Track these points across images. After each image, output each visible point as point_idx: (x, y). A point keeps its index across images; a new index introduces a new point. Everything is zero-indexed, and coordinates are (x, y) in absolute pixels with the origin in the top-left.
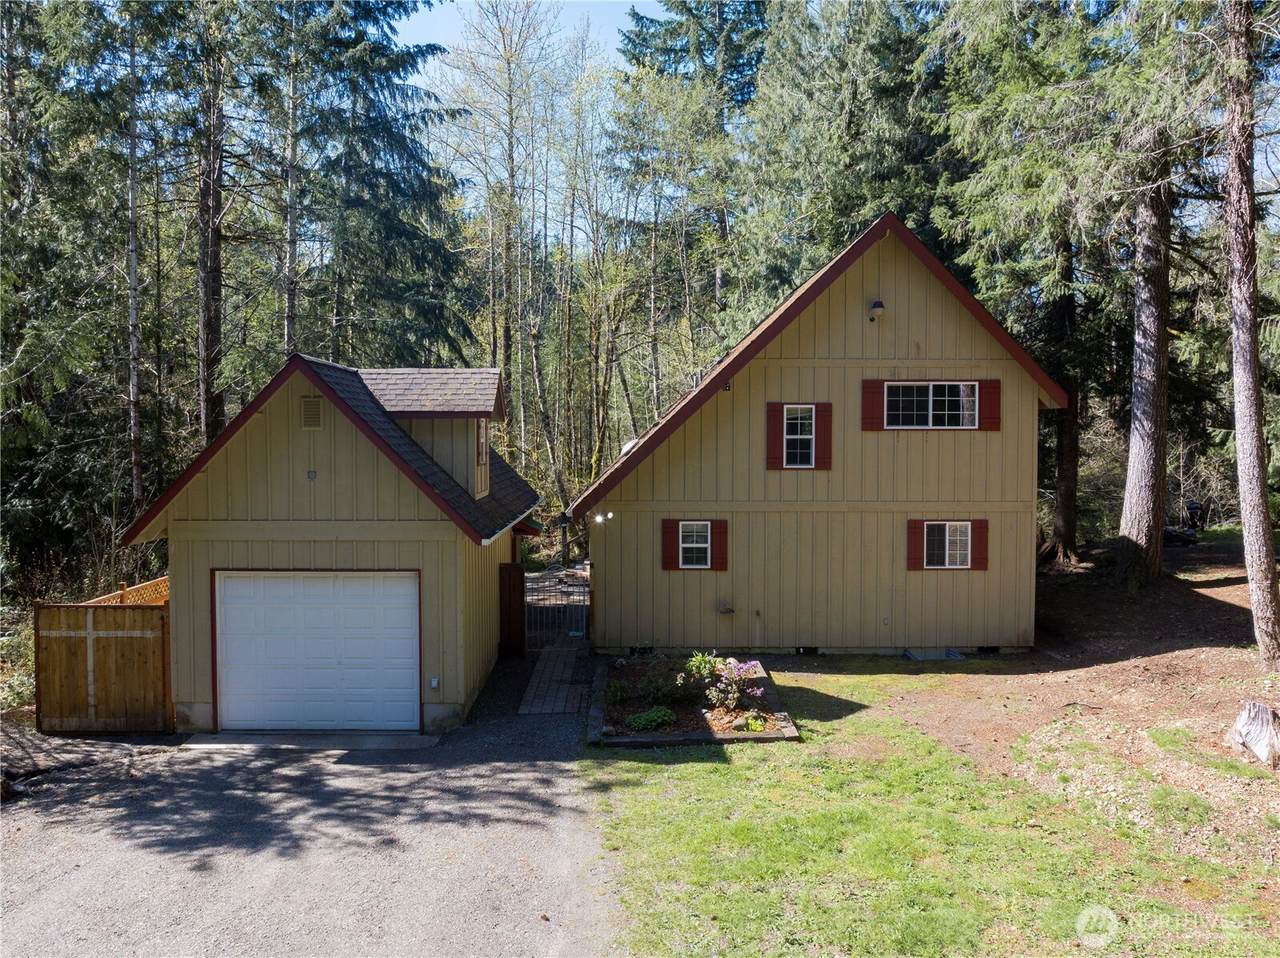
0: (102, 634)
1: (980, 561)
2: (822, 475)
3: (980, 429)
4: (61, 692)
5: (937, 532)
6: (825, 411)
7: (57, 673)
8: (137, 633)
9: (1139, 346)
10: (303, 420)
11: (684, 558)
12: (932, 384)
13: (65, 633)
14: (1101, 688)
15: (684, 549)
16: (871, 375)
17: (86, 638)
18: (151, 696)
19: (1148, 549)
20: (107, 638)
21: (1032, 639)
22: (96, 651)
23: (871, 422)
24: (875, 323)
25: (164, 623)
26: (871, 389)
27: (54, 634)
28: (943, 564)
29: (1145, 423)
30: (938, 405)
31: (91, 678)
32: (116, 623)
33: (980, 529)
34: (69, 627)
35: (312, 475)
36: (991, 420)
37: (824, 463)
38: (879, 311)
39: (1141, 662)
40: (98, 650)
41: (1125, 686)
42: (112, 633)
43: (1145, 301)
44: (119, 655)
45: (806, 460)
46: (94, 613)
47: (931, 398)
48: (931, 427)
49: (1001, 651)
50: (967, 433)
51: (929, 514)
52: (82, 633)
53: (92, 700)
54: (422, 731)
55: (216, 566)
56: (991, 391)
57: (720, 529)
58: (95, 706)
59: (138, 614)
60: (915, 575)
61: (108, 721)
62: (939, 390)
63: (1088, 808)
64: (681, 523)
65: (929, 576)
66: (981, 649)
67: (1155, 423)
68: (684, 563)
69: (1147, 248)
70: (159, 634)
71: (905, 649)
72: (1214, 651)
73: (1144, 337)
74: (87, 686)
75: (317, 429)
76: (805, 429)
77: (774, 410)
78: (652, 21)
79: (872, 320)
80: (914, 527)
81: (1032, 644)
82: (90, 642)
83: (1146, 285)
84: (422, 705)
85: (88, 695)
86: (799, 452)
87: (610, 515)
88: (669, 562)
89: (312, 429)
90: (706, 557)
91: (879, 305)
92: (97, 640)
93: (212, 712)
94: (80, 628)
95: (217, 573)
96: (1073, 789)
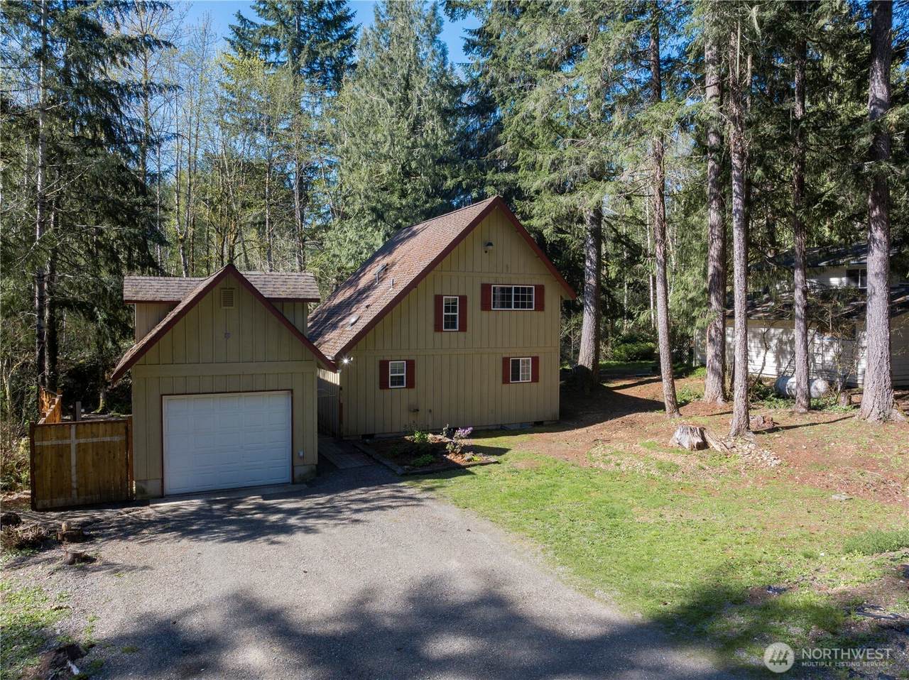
0: (82, 441)
1: (535, 378)
2: (461, 334)
3: (535, 310)
4: (51, 482)
5: (516, 363)
6: (463, 300)
7: (49, 469)
8: (108, 439)
9: (588, 267)
10: (222, 302)
11: (391, 382)
12: (513, 286)
13: (54, 442)
14: (605, 432)
15: (391, 377)
16: (486, 281)
17: (70, 444)
18: (118, 479)
19: (593, 371)
20: (85, 443)
21: (558, 416)
22: (78, 452)
23: (485, 306)
24: (487, 253)
25: (128, 432)
26: (486, 288)
27: (45, 443)
28: (519, 380)
29: (591, 307)
30: (517, 298)
31: (74, 470)
32: (92, 433)
33: (535, 361)
34: (58, 438)
35: (227, 335)
36: (540, 307)
37: (463, 328)
38: (490, 247)
39: (619, 419)
40: (79, 451)
41: (616, 430)
42: (90, 440)
43: (591, 245)
44: (94, 454)
45: (454, 327)
46: (76, 428)
47: (513, 294)
48: (513, 309)
49: (545, 423)
50: (529, 314)
51: (512, 354)
52: (67, 442)
53: (74, 485)
54: (294, 482)
55: (164, 393)
56: (540, 290)
57: (411, 365)
58: (77, 489)
59: (109, 427)
60: (506, 386)
61: (87, 497)
62: (517, 290)
63: (633, 473)
64: (390, 363)
65: (513, 386)
66: (535, 423)
67: (596, 307)
68: (391, 385)
69: (592, 218)
70: (124, 438)
71: (502, 425)
72: (643, 414)
73: (591, 263)
74: (71, 475)
75: (230, 308)
76: (454, 310)
77: (438, 299)
78: (252, 23)
79: (486, 252)
80: (506, 361)
81: (558, 419)
82: (73, 448)
83: (592, 237)
84: (293, 466)
85: (71, 481)
86: (451, 323)
87: (352, 359)
88: (384, 385)
89: (227, 308)
90: (403, 382)
91: (490, 244)
92: (79, 445)
93: (160, 485)
94: (66, 438)
95: (164, 397)
96: (623, 468)
